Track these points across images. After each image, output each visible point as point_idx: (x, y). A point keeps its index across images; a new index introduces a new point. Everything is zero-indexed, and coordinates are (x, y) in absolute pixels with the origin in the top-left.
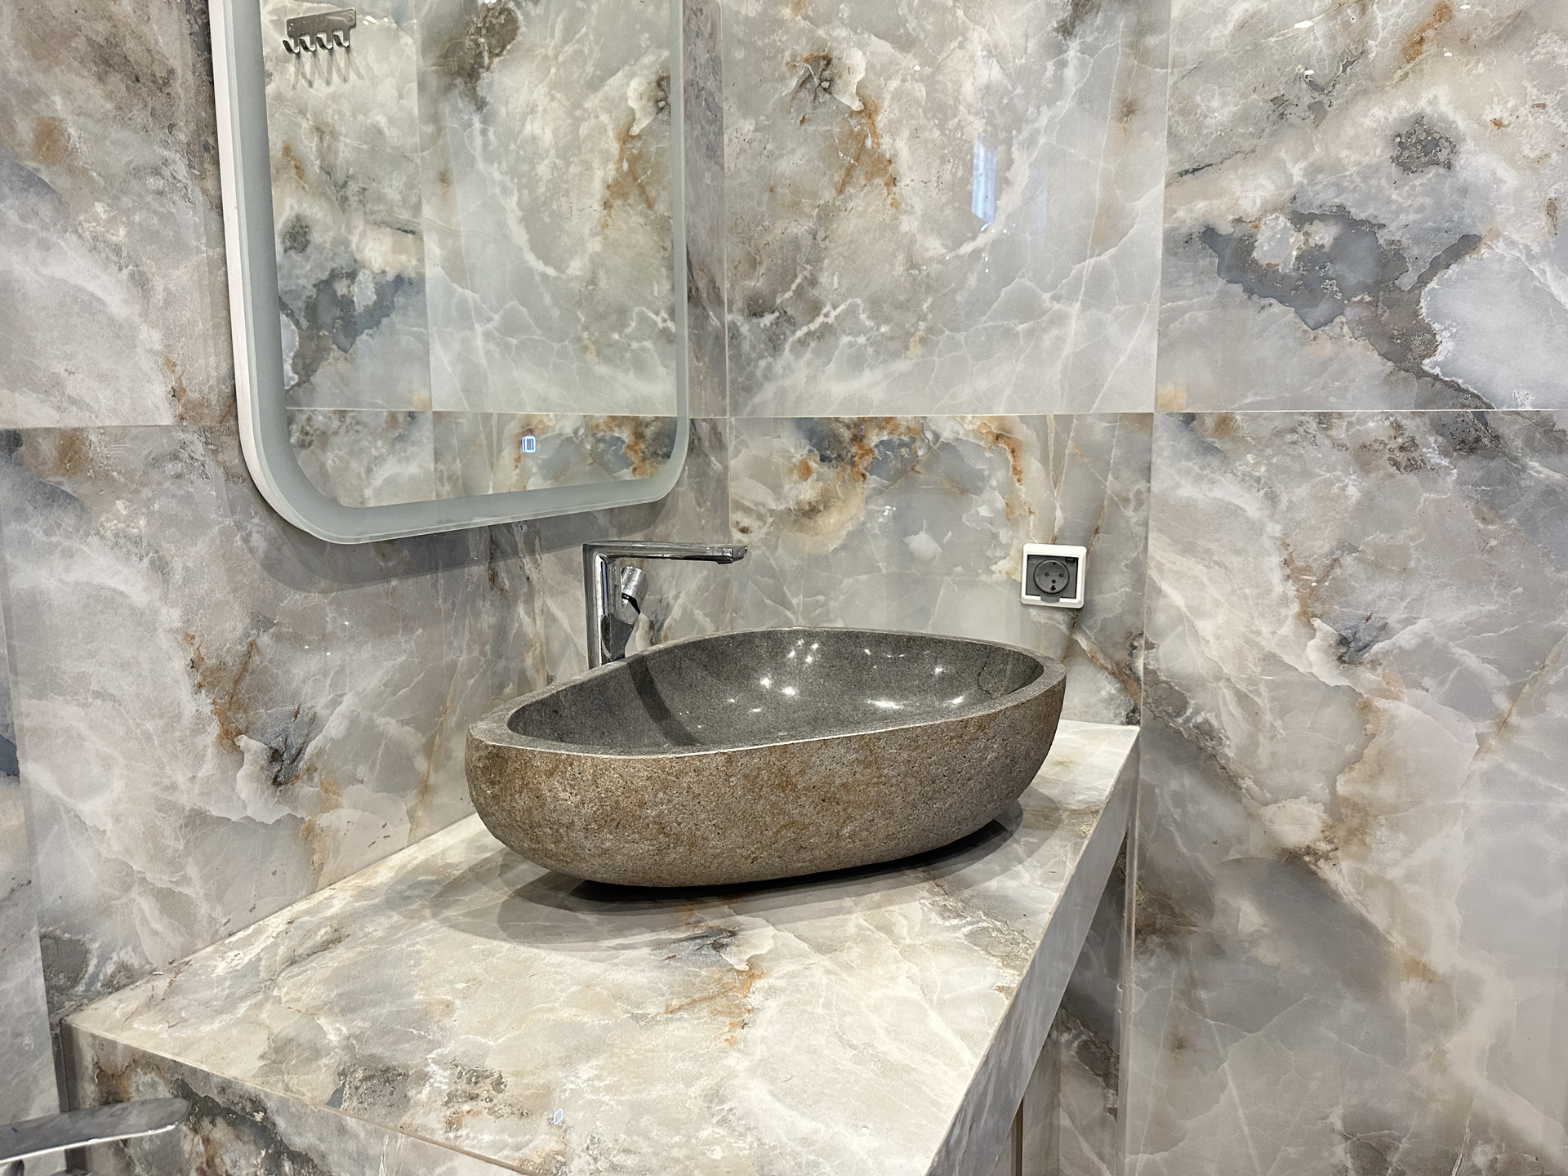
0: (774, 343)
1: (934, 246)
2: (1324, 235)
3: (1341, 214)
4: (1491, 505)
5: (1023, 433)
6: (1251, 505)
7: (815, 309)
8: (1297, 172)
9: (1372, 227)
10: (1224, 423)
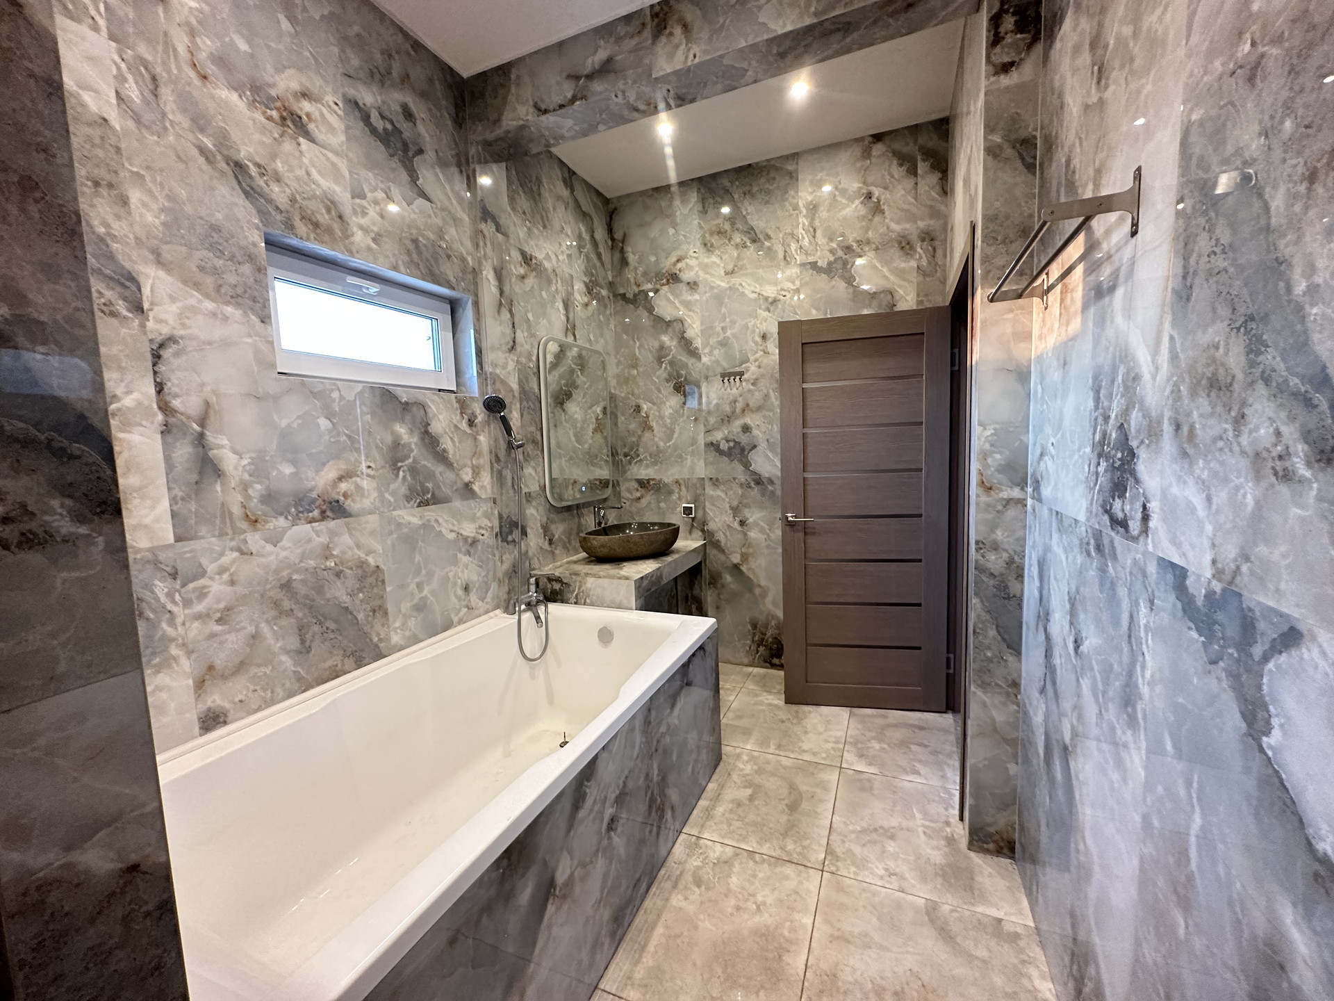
0: (630, 463)
1: (662, 444)
2: (732, 444)
3: (734, 441)
4: (763, 494)
5: (681, 481)
6: (723, 495)
7: (638, 456)
8: (726, 432)
9: (739, 443)
10: (717, 480)
